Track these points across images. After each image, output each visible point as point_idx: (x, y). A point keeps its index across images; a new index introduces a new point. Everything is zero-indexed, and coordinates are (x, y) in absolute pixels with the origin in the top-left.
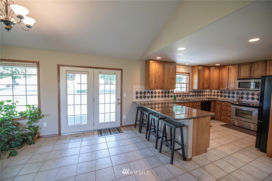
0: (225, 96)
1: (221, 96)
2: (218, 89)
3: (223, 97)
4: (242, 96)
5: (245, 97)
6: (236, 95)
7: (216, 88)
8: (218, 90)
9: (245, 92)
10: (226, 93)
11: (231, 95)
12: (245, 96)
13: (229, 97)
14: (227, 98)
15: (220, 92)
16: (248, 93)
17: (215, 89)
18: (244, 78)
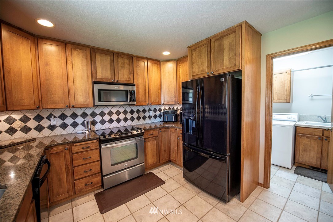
0: (52, 128)
1: (39, 129)
2: (38, 108)
3: (46, 132)
4: (93, 119)
5: (98, 121)
6: (79, 120)
7: (33, 107)
8: (37, 111)
9: (106, 111)
10: (55, 117)
11: (69, 121)
12: (98, 118)
13: (64, 126)
14: (58, 131)
15: (32, 117)
16: (110, 111)
17: (29, 110)
18: (105, 81)
